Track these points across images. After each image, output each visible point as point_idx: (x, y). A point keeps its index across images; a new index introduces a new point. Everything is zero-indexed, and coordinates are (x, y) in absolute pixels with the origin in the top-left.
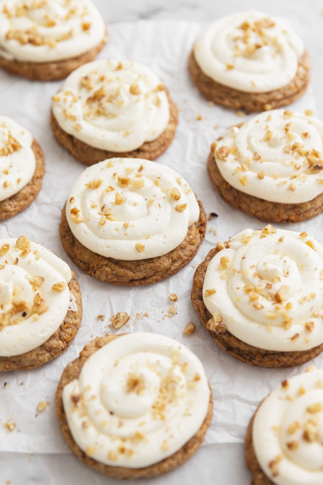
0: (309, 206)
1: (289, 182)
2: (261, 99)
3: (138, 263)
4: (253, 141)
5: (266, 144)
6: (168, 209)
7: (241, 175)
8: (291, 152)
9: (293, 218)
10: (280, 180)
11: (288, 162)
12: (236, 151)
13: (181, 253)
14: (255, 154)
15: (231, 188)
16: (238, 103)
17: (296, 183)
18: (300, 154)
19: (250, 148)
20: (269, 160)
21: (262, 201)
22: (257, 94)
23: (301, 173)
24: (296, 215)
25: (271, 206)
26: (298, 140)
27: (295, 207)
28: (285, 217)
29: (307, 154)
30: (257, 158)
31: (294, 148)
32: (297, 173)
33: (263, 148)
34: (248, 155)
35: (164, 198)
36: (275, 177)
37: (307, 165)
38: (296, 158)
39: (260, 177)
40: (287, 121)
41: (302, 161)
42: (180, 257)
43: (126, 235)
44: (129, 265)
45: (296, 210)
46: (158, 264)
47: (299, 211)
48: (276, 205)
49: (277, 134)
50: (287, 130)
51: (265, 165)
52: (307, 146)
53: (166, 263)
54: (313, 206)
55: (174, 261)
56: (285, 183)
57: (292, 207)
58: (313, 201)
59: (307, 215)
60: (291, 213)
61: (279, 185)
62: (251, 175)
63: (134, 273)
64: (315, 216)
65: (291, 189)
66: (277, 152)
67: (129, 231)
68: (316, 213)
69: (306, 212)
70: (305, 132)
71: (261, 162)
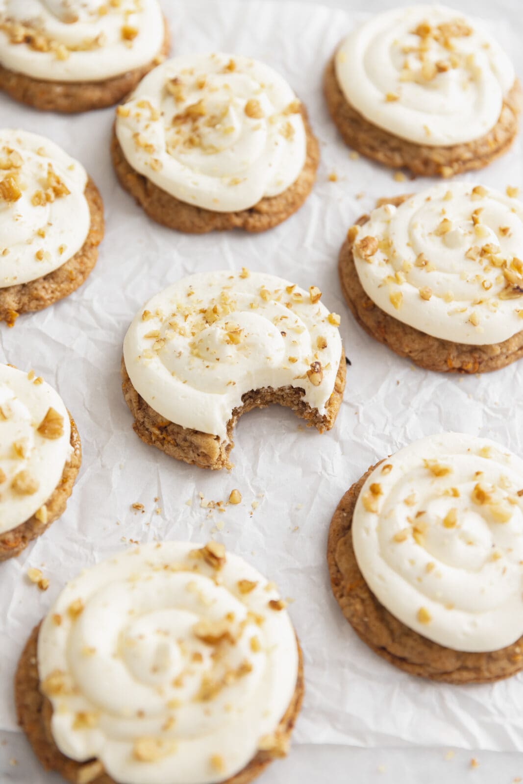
0: (498, 351)
1: (470, 311)
2: (437, 157)
4: (418, 234)
5: (437, 240)
7: (393, 288)
8: (478, 258)
9: (470, 367)
10: (455, 305)
11: (471, 276)
12: (387, 246)
14: (420, 256)
15: (373, 308)
16: (398, 160)
17: (480, 313)
18: (493, 263)
19: (412, 244)
20: (440, 269)
21: (422, 335)
22: (431, 148)
23: (490, 295)
24: (475, 363)
25: (436, 344)
26: (492, 239)
27: (474, 349)
28: (457, 364)
29: (504, 264)
30: (422, 263)
31: (484, 252)
32: (485, 295)
33: (432, 248)
34: (406, 255)
36: (447, 299)
37: (503, 284)
38: (485, 269)
39: (424, 297)
40: (476, 205)
41: (493, 276)
45: (477, 355)
47: (480, 357)
48: (444, 344)
49: (458, 223)
50: (475, 222)
51: (433, 278)
52: (505, 251)
54: (504, 350)
56: (463, 311)
57: (469, 348)
58: (505, 344)
59: (493, 364)
60: (467, 360)
61: (451, 314)
62: (408, 290)
64: (504, 365)
65: (472, 322)
66: (454, 257)
68: (507, 361)
69: (491, 359)
70: (504, 226)
71: (428, 272)
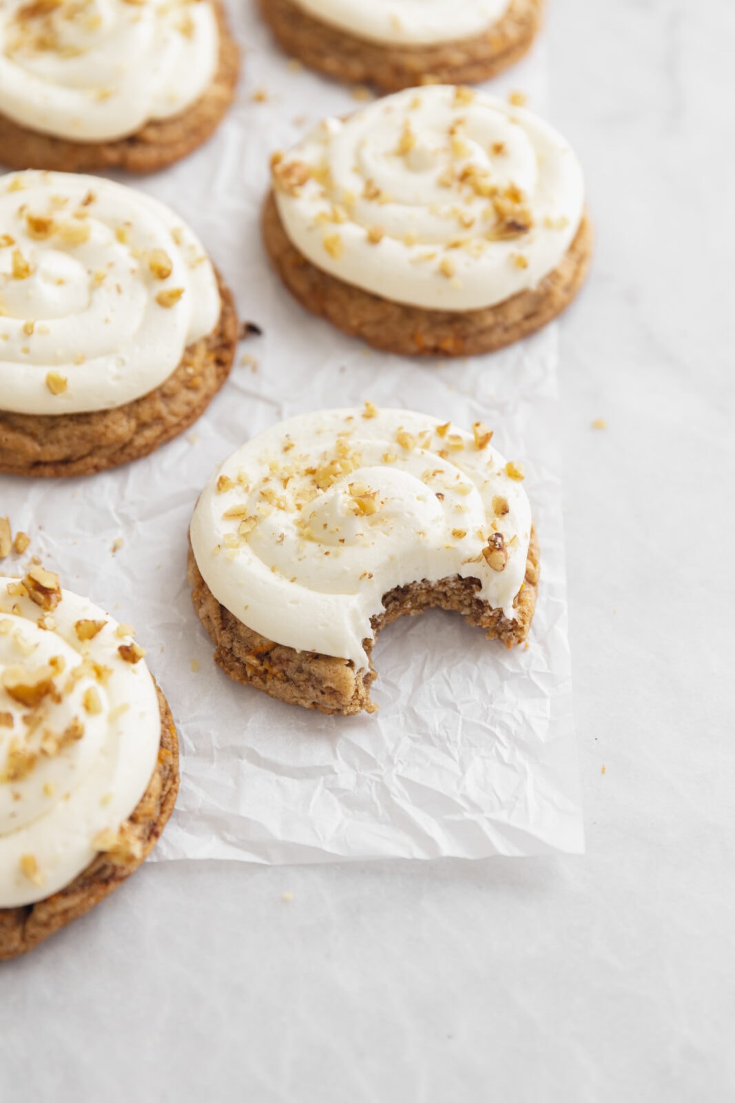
0: (489, 320)
1: (441, 254)
2: (415, 63)
3: (52, 422)
4: (368, 156)
5: (398, 164)
6: (142, 297)
7: (330, 230)
8: (456, 184)
9: (449, 344)
10: (420, 250)
11: (445, 208)
12: (324, 176)
13: (161, 406)
14: (369, 183)
15: (305, 265)
16: (357, 68)
17: (458, 260)
18: (478, 192)
19: (359, 169)
20: (399, 201)
21: (376, 299)
22: (404, 50)
23: (473, 237)
24: (456, 339)
25: (397, 313)
26: (479, 158)
27: (455, 320)
28: (429, 341)
29: (493, 193)
30: (373, 194)
31: (465, 177)
32: (462, 236)
33: (389, 173)
34: (351, 184)
35: (133, 272)
36: (409, 242)
37: (492, 220)
38: (468, 201)
39: (374, 240)
40: (459, 113)
41: (479, 209)
42: (159, 418)
43: (26, 351)
44: (31, 425)
45: (458, 327)
46: (100, 428)
47: (464, 329)
48: (409, 312)
49: (428, 139)
50: (452, 132)
51: (388, 213)
52: (496, 176)
53: (123, 428)
54: (500, 319)
55: (142, 426)
56: (431, 257)
57: (447, 318)
58: (499, 308)
59: (485, 340)
60: (444, 334)
61: (416, 262)
62: (352, 233)
63: (41, 445)
64: (504, 344)
65: (445, 273)
66: (423, 184)
67: (35, 342)
68: (506, 337)
69: (481, 332)
70: (498, 139)
71: (382, 203)
